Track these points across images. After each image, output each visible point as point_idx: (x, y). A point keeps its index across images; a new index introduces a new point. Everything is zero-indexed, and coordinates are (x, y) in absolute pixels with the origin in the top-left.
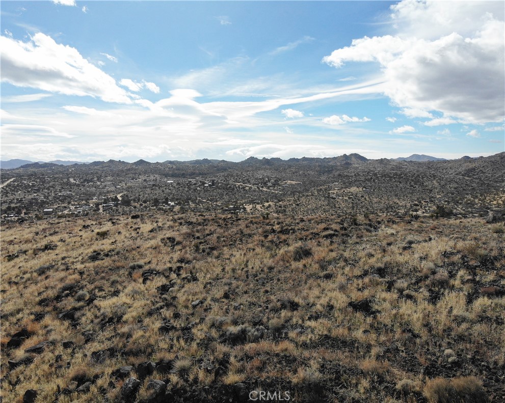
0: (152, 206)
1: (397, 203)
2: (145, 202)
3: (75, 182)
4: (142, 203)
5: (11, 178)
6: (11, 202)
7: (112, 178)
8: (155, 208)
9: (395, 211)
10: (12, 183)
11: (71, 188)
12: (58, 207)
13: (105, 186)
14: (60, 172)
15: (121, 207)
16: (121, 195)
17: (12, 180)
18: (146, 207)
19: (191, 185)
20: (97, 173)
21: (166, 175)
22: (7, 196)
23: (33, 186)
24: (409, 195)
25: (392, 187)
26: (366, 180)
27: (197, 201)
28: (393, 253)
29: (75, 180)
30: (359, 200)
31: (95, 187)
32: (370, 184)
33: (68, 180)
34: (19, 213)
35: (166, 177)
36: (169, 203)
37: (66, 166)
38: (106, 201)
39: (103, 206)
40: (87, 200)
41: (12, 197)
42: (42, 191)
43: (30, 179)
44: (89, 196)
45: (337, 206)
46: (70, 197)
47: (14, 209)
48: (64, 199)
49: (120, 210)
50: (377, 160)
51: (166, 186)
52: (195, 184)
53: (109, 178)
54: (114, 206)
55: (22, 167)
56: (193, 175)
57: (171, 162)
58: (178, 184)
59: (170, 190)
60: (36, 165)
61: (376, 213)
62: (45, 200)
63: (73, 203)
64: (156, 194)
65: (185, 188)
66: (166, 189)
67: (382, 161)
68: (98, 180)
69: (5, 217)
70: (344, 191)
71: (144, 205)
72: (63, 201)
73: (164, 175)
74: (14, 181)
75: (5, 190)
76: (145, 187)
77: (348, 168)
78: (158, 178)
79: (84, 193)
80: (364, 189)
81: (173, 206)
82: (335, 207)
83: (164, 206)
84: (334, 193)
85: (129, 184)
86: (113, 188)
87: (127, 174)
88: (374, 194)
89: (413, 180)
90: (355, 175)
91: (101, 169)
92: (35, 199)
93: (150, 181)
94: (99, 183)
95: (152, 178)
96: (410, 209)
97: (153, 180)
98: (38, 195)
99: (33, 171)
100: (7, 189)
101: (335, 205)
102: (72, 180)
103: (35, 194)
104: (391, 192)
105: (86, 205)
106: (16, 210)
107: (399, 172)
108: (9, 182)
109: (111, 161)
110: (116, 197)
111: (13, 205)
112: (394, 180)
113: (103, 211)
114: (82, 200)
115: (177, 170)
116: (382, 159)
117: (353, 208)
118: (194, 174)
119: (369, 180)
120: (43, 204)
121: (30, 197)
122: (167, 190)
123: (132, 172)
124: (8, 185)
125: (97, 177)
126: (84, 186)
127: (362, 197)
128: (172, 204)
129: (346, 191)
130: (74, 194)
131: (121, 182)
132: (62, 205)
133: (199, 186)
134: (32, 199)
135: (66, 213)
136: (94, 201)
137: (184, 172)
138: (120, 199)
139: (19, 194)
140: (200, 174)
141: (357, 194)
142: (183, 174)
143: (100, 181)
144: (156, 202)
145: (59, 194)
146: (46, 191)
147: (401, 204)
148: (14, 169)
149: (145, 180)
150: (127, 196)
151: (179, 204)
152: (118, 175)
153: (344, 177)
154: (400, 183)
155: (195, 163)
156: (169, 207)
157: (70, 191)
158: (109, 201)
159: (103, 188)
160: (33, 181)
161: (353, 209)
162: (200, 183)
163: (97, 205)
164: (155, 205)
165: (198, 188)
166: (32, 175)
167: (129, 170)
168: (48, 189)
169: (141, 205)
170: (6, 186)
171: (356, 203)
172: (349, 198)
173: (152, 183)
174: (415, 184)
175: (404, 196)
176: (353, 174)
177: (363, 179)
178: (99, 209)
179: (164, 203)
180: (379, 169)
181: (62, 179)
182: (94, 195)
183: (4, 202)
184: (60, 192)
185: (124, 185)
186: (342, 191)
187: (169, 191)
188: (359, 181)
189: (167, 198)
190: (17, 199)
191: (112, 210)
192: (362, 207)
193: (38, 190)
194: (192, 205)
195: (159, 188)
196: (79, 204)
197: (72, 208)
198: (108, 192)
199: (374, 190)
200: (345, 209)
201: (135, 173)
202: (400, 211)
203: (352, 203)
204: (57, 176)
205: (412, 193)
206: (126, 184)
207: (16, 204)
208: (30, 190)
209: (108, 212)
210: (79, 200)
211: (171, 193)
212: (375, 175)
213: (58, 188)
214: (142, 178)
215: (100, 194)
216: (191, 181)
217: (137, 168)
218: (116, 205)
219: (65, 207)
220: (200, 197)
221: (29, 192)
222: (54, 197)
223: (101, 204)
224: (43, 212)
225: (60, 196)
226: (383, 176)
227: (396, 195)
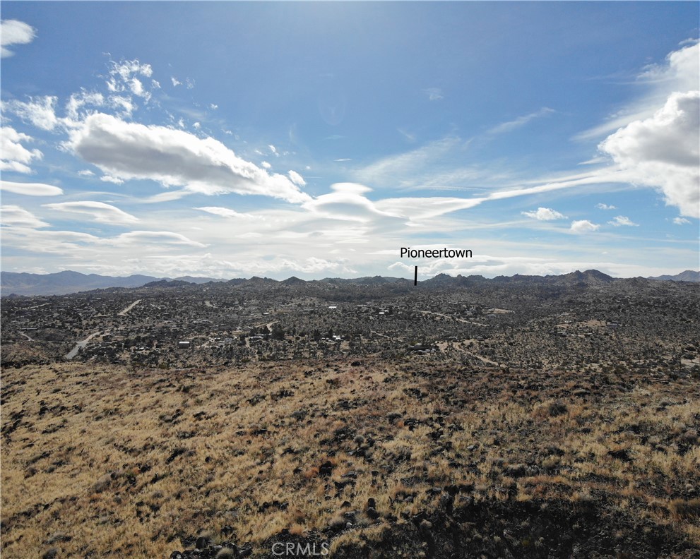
0: (312, 341)
1: (661, 346)
2: (302, 335)
3: (211, 306)
4: (298, 336)
5: (135, 300)
6: (139, 331)
7: (258, 302)
8: (315, 343)
9: (658, 357)
10: (138, 306)
11: (208, 314)
12: (195, 339)
13: (250, 312)
14: (193, 293)
15: (272, 341)
16: (270, 324)
17: (137, 302)
18: (303, 342)
19: (361, 312)
20: (238, 294)
21: (327, 299)
22: (133, 323)
23: (163, 310)
24: (680, 334)
25: (653, 321)
26: (612, 309)
27: (371, 335)
29: (211, 303)
30: (601, 339)
31: (237, 313)
32: (617, 316)
33: (204, 303)
34: (150, 345)
35: (326, 301)
36: (335, 337)
37: (199, 285)
38: (253, 332)
39: (250, 340)
40: (229, 330)
41: (139, 325)
42: (174, 317)
43: (158, 301)
44: (231, 326)
45: (568, 347)
46: (207, 325)
47: (144, 339)
48: (201, 328)
49: (272, 345)
50: (627, 280)
51: (328, 313)
52: (366, 312)
53: (253, 301)
54: (263, 340)
55: (146, 285)
56: (362, 298)
57: (332, 281)
58: (344, 311)
59: (334, 318)
60: (163, 283)
61: (629, 359)
62: (178, 328)
63: (212, 333)
64: (315, 324)
65: (353, 316)
66: (328, 317)
67: (635, 282)
68: (240, 303)
69: (135, 350)
70: (578, 326)
71: (301, 338)
72: (200, 332)
73: (324, 298)
74: (139, 304)
75: (131, 315)
76: (301, 315)
77: (583, 291)
78: (317, 303)
79: (224, 321)
80: (609, 323)
81: (339, 341)
82: (566, 349)
83: (327, 341)
84: (563, 328)
85: (279, 310)
86: (259, 316)
87: (275, 297)
88: (623, 331)
89: (685, 312)
90: (594, 302)
91: (242, 289)
92: (166, 327)
93: (306, 306)
94: (241, 308)
95: (308, 302)
96: (680, 355)
97: (310, 305)
98: (169, 323)
99: (160, 292)
100: (133, 314)
101: (565, 346)
102: (208, 303)
103: (166, 322)
104: (650, 328)
105: (229, 337)
106: (147, 341)
107: (663, 299)
108: (134, 304)
109: (255, 279)
110: (266, 327)
111: (142, 335)
112: (655, 310)
113: (251, 346)
114: (224, 330)
115: (341, 291)
116: (635, 278)
117: (593, 350)
118: (364, 297)
119: (616, 310)
120: (176, 335)
121: (161, 325)
122: (330, 319)
123: (282, 293)
124: (134, 309)
125: (239, 300)
126: (223, 311)
127: (606, 334)
128: (338, 338)
129: (581, 326)
130: (211, 322)
131: (268, 307)
132: (200, 336)
133: (372, 315)
134: (163, 327)
135: (206, 347)
136: (238, 331)
137: (350, 294)
138: (271, 330)
139: (147, 322)
140: (371, 297)
141: (597, 330)
142: (349, 297)
143: (242, 305)
144: (317, 336)
145: (195, 322)
146: (178, 317)
147: (666, 347)
148: (137, 288)
149: (299, 305)
150: (280, 326)
151: (347, 338)
152: (265, 298)
153: (577, 304)
154: (665, 314)
155: (363, 282)
156: (334, 343)
157: (207, 318)
158: (257, 333)
159: (247, 315)
160: (163, 304)
161: (593, 353)
162: (372, 310)
163: (243, 337)
164: (315, 340)
165: (371, 318)
166: (160, 296)
167: (278, 290)
168: (180, 314)
169: (298, 338)
170: (132, 311)
171: (597, 344)
172: (586, 336)
173: (309, 309)
174: (689, 316)
175: (671, 335)
176: (591, 300)
177: (606, 307)
178: (245, 343)
179: (326, 336)
180: (631, 293)
181: (196, 301)
182: (237, 324)
183: (132, 331)
184: (196, 319)
185: (273, 311)
186: (576, 326)
187: (333, 321)
188: (600, 311)
189: (331, 330)
190: (146, 328)
191: (261, 344)
192: (606, 350)
193: (169, 316)
194: (365, 341)
195: (320, 316)
196: (220, 336)
197: (213, 340)
198: (254, 320)
199: (624, 325)
200: (581, 352)
201: (286, 296)
202: (665, 357)
203: (591, 343)
204: (190, 297)
205: (684, 331)
206: (275, 310)
207: (144, 333)
208: (159, 315)
209: (256, 347)
210: (220, 330)
211: (336, 324)
212: (625, 301)
213: (193, 313)
214: (296, 301)
215: (245, 323)
216: (361, 307)
217: (287, 287)
218: (266, 338)
219: (204, 339)
220: (373, 329)
221: (158, 318)
222: (189, 326)
223: (247, 337)
224: (179, 344)
225: (196, 324)
226: (636, 305)
227: (659, 334)
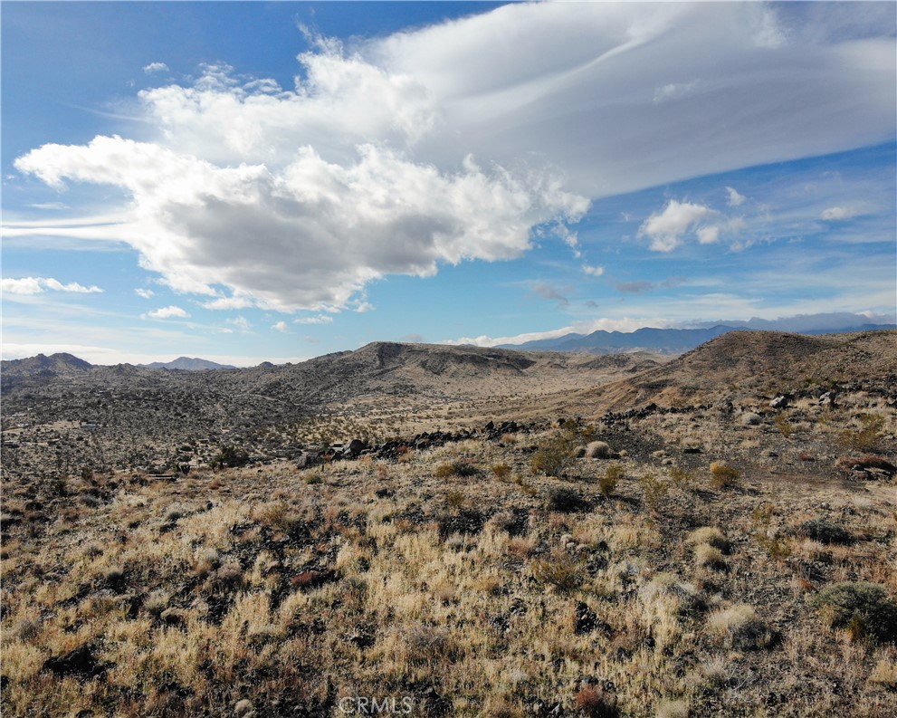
1: (152, 448)
9: (148, 463)
24: (174, 432)
25: (142, 418)
26: (89, 405)
28: (141, 541)
30: (72, 446)
32: (96, 414)
45: (22, 461)
50: (110, 367)
61: (110, 470)
67: (120, 369)
70: (38, 430)
77: (47, 382)
80: (84, 424)
82: (17, 464)
84: (14, 435)
88: (104, 432)
89: (180, 404)
90: (64, 396)
96: (175, 457)
101: (16, 460)
104: (138, 427)
107: (154, 390)
112: (146, 405)
116: (120, 365)
117: (59, 463)
119: (95, 406)
127: (80, 439)
129: (43, 430)
141: (67, 435)
147: (158, 449)
153: (39, 401)
154: (157, 409)
161: (59, 466)
171: (67, 453)
172: (51, 444)
174: (185, 410)
175: (164, 433)
176: (60, 395)
177: (81, 403)
180: (115, 384)
186: (34, 430)
188: (73, 408)
192: (79, 460)
199: (105, 425)
200: (41, 467)
202: (157, 462)
203: (57, 453)
205: (178, 428)
212: (107, 395)
226: (122, 398)
227: (149, 433)
